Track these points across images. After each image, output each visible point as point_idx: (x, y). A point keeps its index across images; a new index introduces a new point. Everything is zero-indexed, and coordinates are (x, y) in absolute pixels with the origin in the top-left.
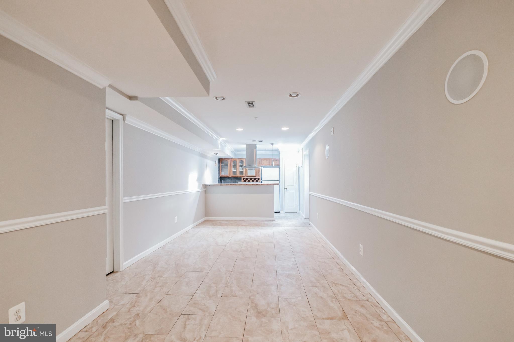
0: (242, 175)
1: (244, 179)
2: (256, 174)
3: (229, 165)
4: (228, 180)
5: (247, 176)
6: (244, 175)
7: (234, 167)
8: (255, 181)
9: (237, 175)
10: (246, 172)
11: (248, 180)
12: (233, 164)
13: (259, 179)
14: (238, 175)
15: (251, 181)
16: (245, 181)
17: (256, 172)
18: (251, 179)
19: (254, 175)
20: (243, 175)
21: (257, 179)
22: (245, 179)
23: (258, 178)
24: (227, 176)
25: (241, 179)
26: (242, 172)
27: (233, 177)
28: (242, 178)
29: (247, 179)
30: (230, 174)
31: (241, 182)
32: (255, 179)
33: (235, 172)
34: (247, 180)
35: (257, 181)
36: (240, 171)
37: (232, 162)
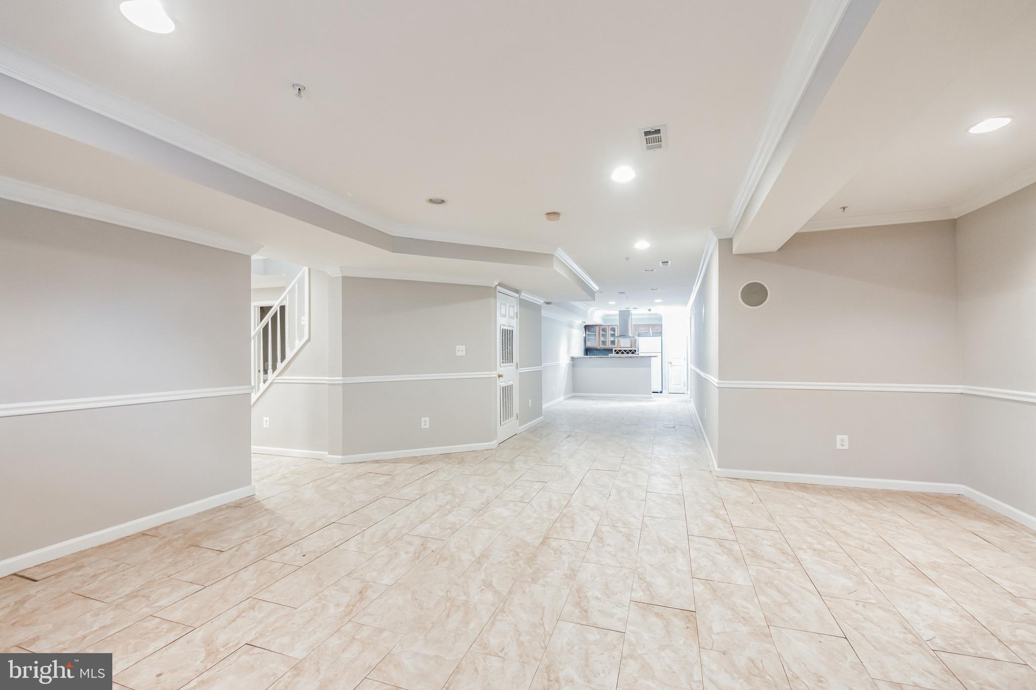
0: (613, 346)
1: (615, 351)
2: (631, 345)
3: (597, 333)
4: (596, 352)
5: (620, 347)
6: (616, 346)
7: (604, 336)
8: (630, 353)
9: (607, 346)
10: (618, 341)
12: (601, 333)
13: (635, 351)
14: (609, 346)
15: (625, 353)
16: (617, 353)
17: (631, 342)
18: (625, 351)
19: (629, 346)
21: (633, 351)
22: (617, 350)
23: (635, 349)
24: (595, 347)
25: (612, 350)
26: (613, 342)
27: (603, 349)
28: (614, 349)
29: (620, 351)
30: (599, 344)
31: (613, 354)
32: (630, 351)
33: (604, 342)
35: (632, 353)
36: (611, 341)
37: (601, 330)
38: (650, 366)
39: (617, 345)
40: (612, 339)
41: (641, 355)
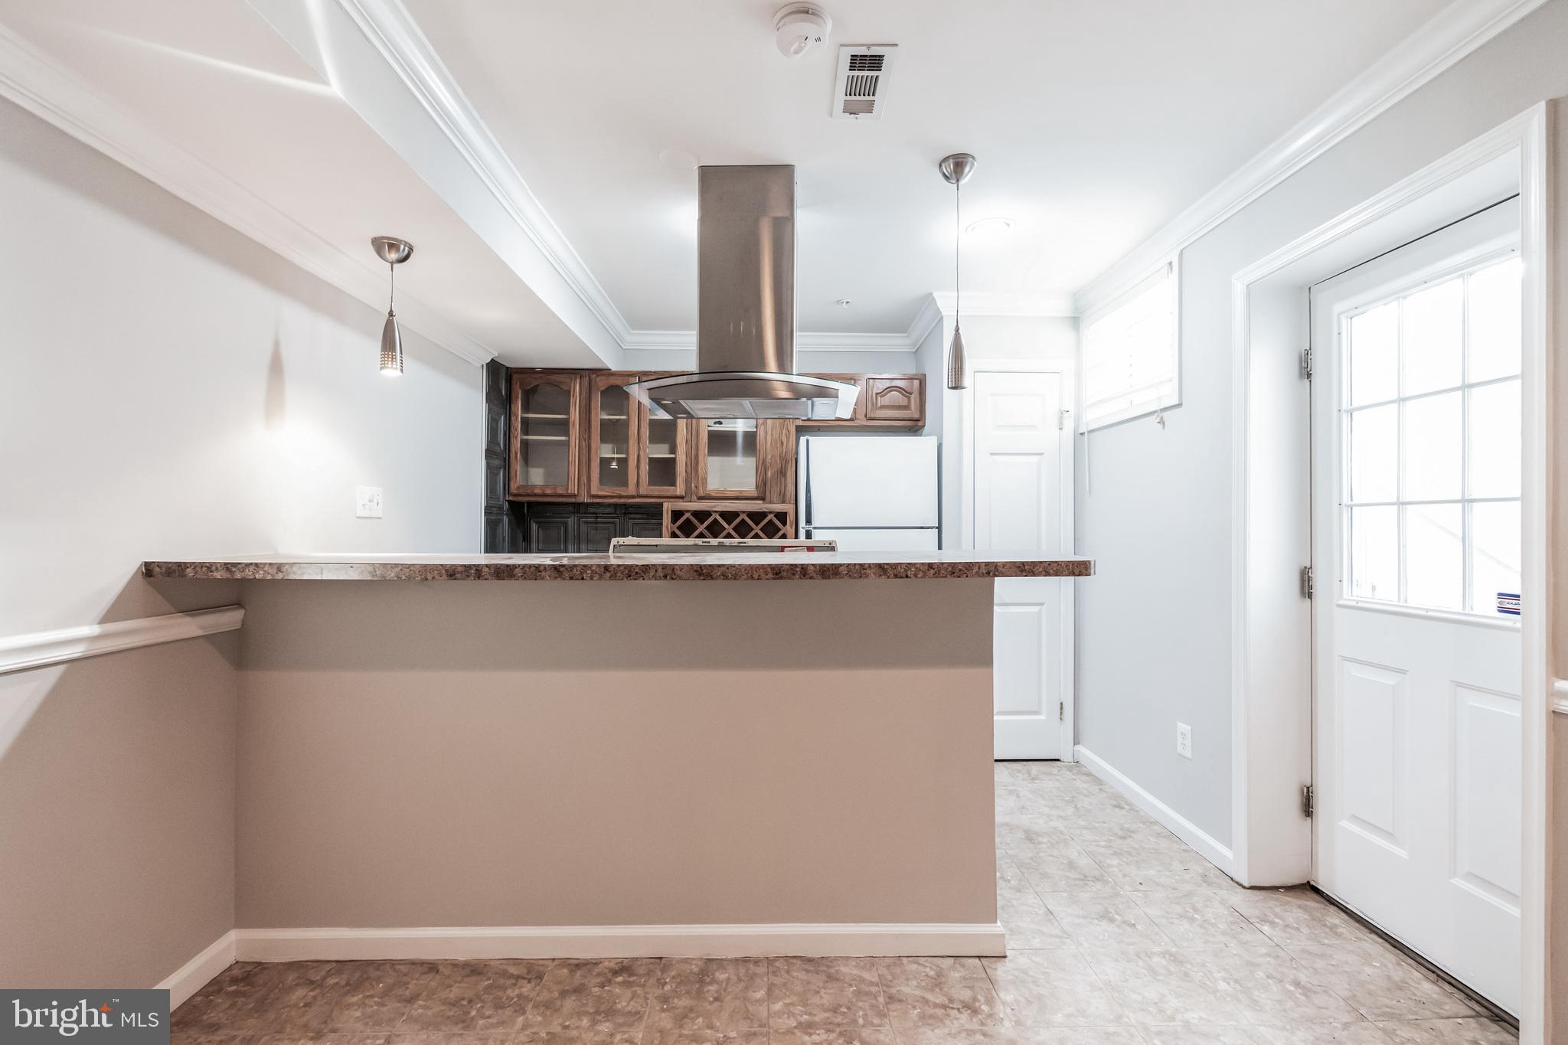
0: (668, 490)
1: (676, 515)
2: (762, 485)
3: (575, 415)
4: (571, 521)
5: (701, 493)
6: (680, 489)
7: (614, 433)
8: (757, 529)
9: (631, 490)
10: (694, 463)
11: (706, 524)
12: (600, 415)
13: (782, 517)
14: (639, 485)
15: (729, 528)
16: (687, 530)
17: (762, 469)
18: (729, 516)
19: (749, 485)
20: (673, 484)
21: (770, 517)
22: (687, 515)
23: (779, 507)
24: (560, 491)
25: (660, 515)
26: (663, 470)
27: (610, 505)
28: (668, 507)
29: (701, 516)
30: (584, 479)
31: (661, 536)
32: (757, 517)
33: (615, 474)
34: (702, 523)
35: (771, 531)
36: (651, 459)
37: (597, 400)
38: (983, 656)
39: (688, 482)
40: (661, 452)
41: (851, 550)
